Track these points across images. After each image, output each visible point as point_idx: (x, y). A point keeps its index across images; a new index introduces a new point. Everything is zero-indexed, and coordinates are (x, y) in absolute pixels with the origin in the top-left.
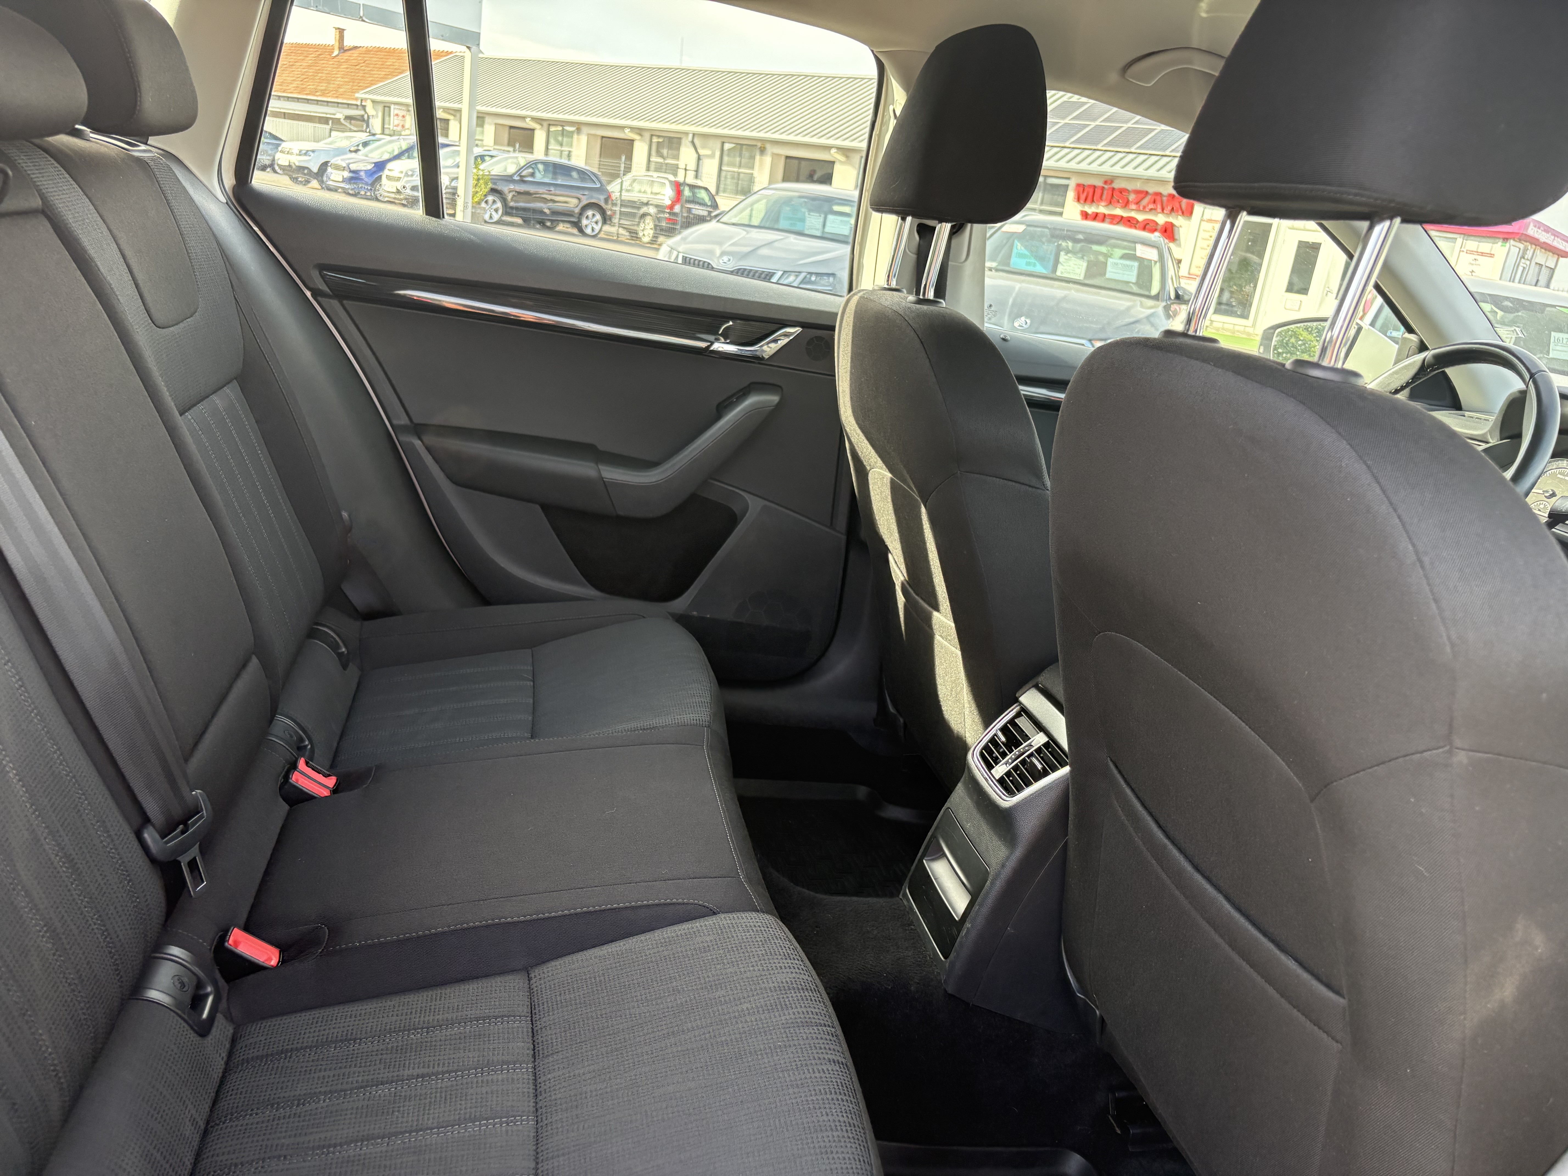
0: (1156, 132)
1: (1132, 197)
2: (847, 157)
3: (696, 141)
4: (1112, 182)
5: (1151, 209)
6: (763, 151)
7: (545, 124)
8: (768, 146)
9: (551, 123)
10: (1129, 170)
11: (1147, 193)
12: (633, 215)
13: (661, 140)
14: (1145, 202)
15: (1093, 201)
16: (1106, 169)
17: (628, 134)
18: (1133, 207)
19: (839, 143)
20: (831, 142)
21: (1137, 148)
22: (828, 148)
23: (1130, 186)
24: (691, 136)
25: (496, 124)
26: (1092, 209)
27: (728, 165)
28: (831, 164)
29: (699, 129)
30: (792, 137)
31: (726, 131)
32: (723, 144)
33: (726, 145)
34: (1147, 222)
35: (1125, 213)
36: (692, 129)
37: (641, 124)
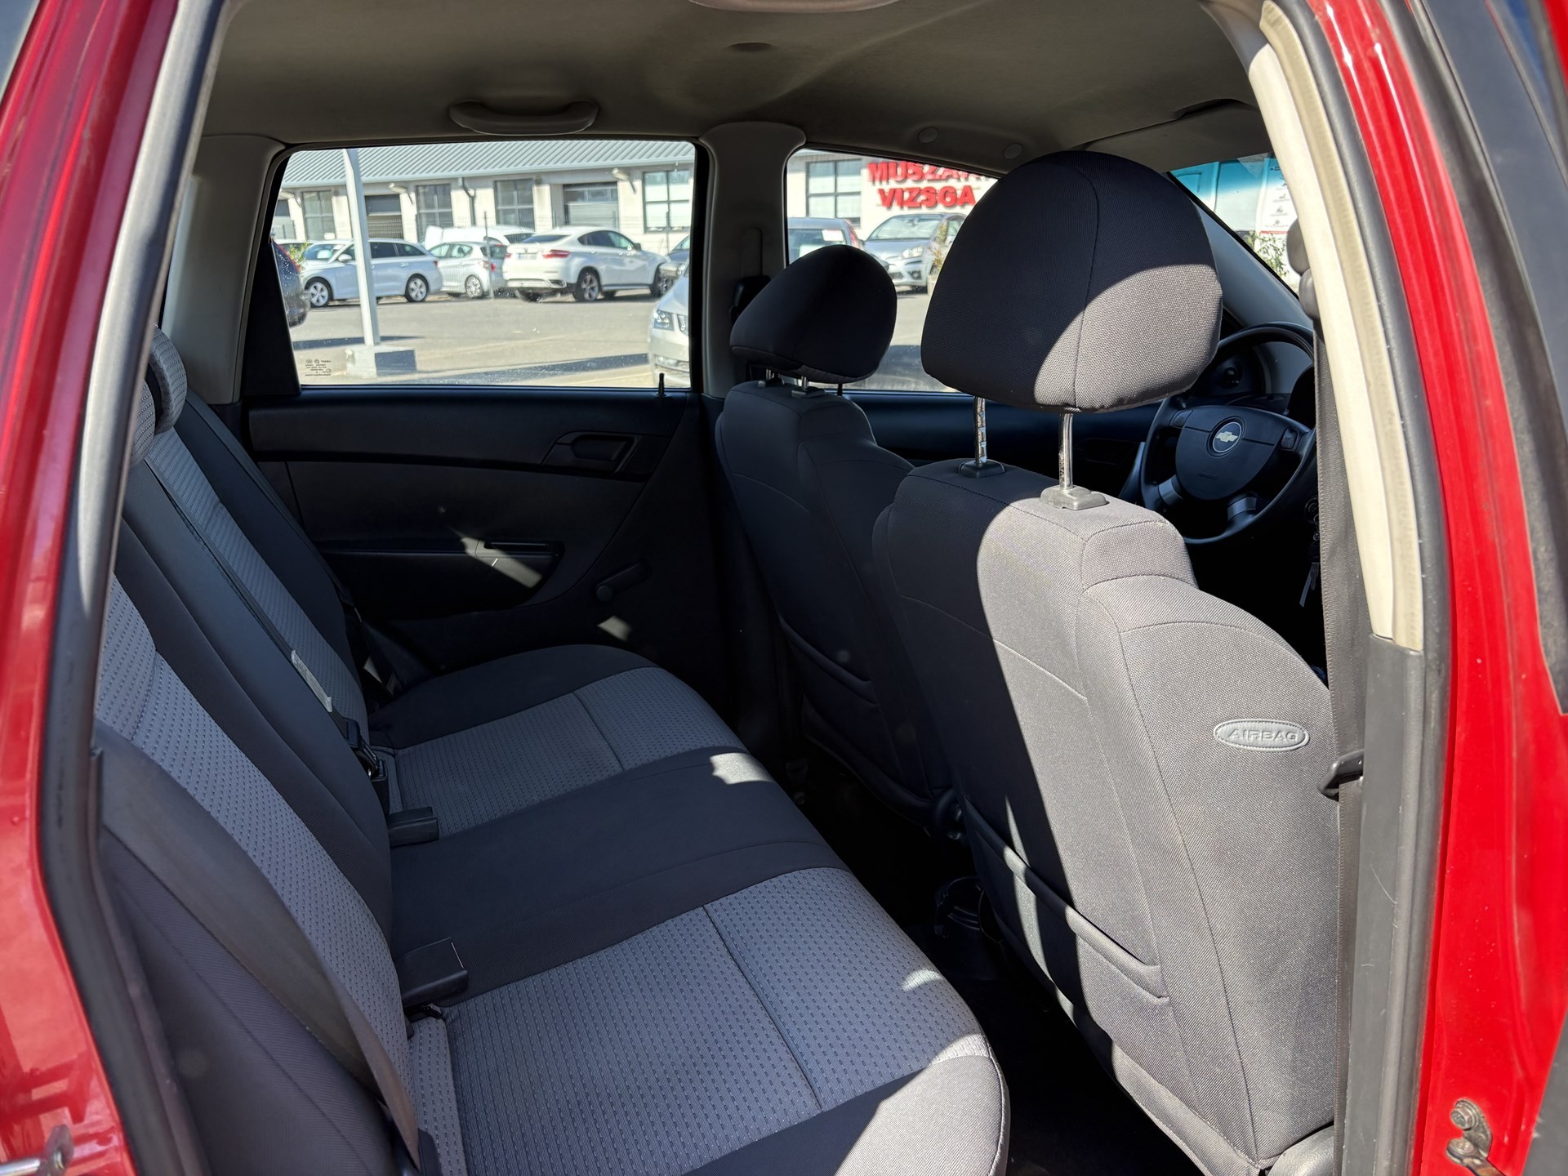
2: (629, 175)
3: (467, 184)
5: (947, 177)
6: (539, 182)
7: (298, 193)
8: (543, 178)
13: (427, 190)
15: (888, 179)
17: (392, 189)
18: (930, 177)
19: (618, 162)
20: (609, 163)
22: (610, 170)
24: (460, 182)
26: (888, 186)
27: (503, 204)
28: (615, 183)
29: (467, 173)
30: (567, 165)
31: (497, 170)
32: (496, 182)
33: (499, 184)
34: (947, 192)
35: (924, 185)
36: (461, 174)
37: (404, 178)
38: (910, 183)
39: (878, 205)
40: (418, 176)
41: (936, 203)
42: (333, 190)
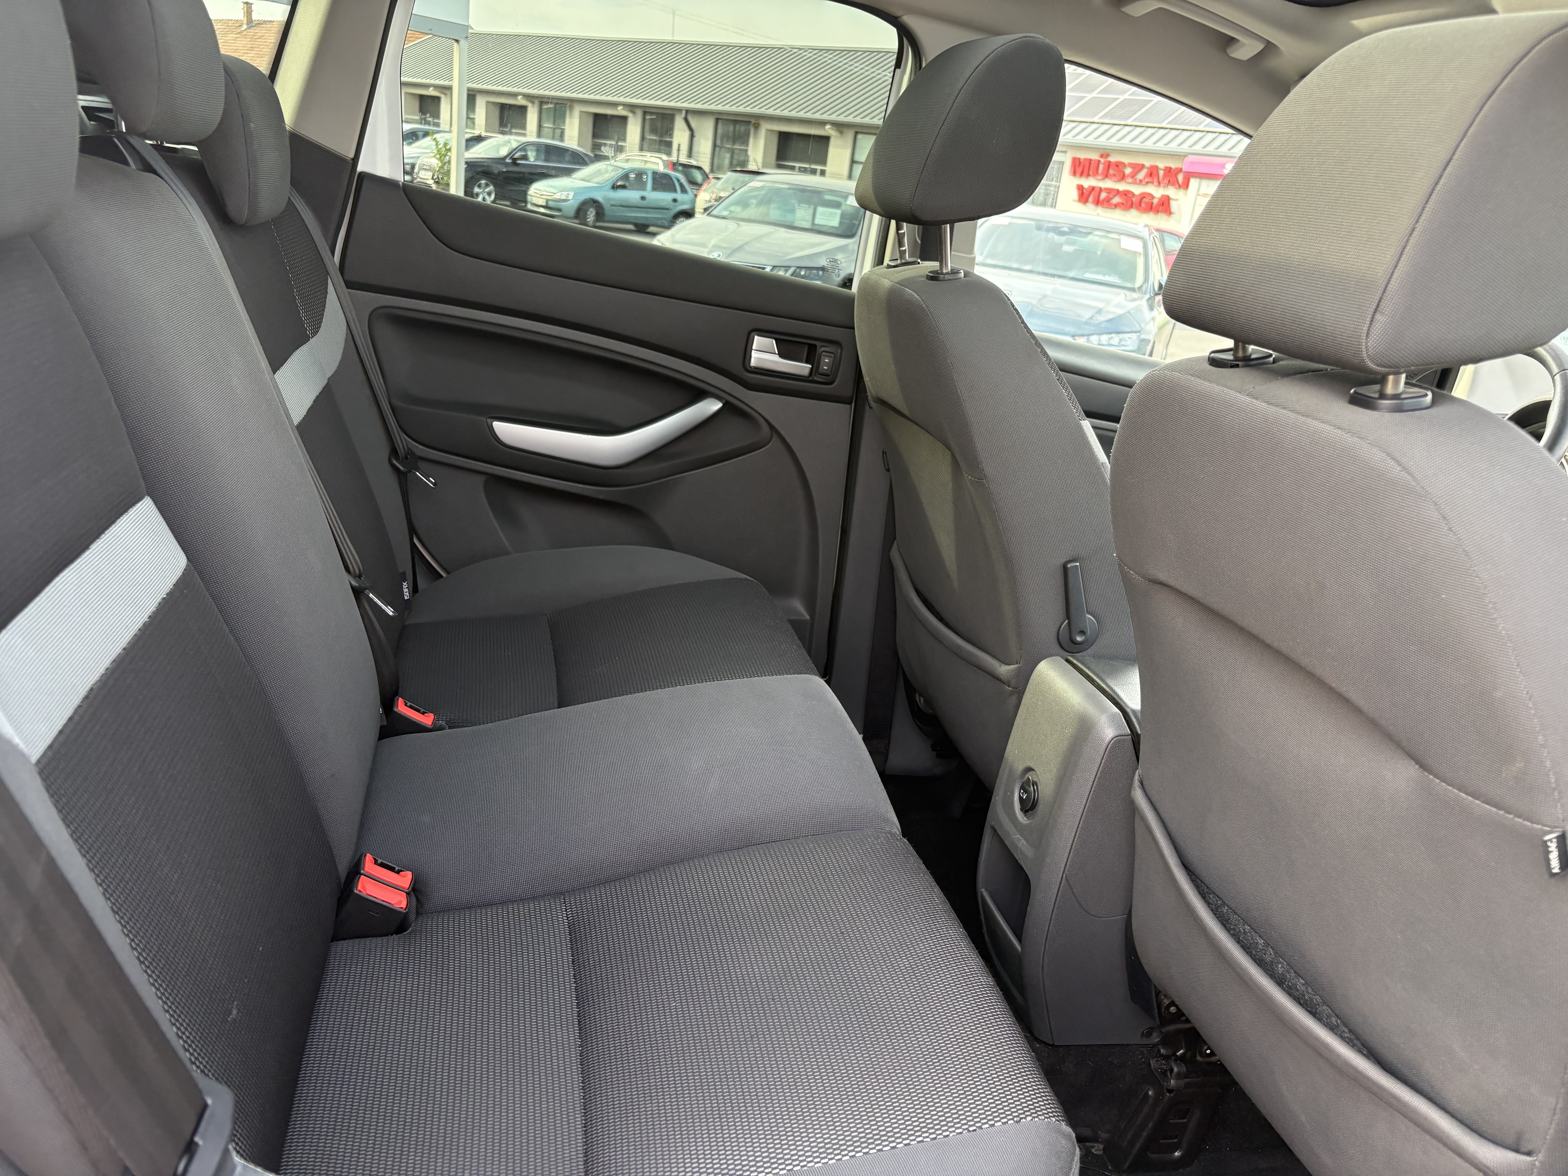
0: (1152, 103)
1: (1128, 171)
2: (841, 133)
3: (690, 118)
4: (1108, 155)
5: (1148, 182)
6: (757, 127)
7: (537, 102)
8: (761, 122)
9: (542, 101)
10: (1126, 143)
11: (1143, 166)
13: (654, 117)
14: (1141, 175)
15: (1088, 175)
16: (1103, 141)
17: (622, 111)
18: (1130, 180)
19: (834, 118)
20: (825, 117)
21: (1133, 121)
22: (822, 123)
23: (1126, 160)
24: (684, 112)
25: (488, 102)
26: (1088, 183)
27: (721, 142)
28: (826, 139)
29: (692, 106)
30: (786, 113)
31: (720, 108)
32: (717, 120)
33: (719, 122)
34: (1144, 196)
35: (1121, 187)
36: (686, 105)
37: (634, 101)
38: (1108, 184)
39: (1074, 201)
40: (646, 102)
41: (1131, 207)
42: (568, 103)
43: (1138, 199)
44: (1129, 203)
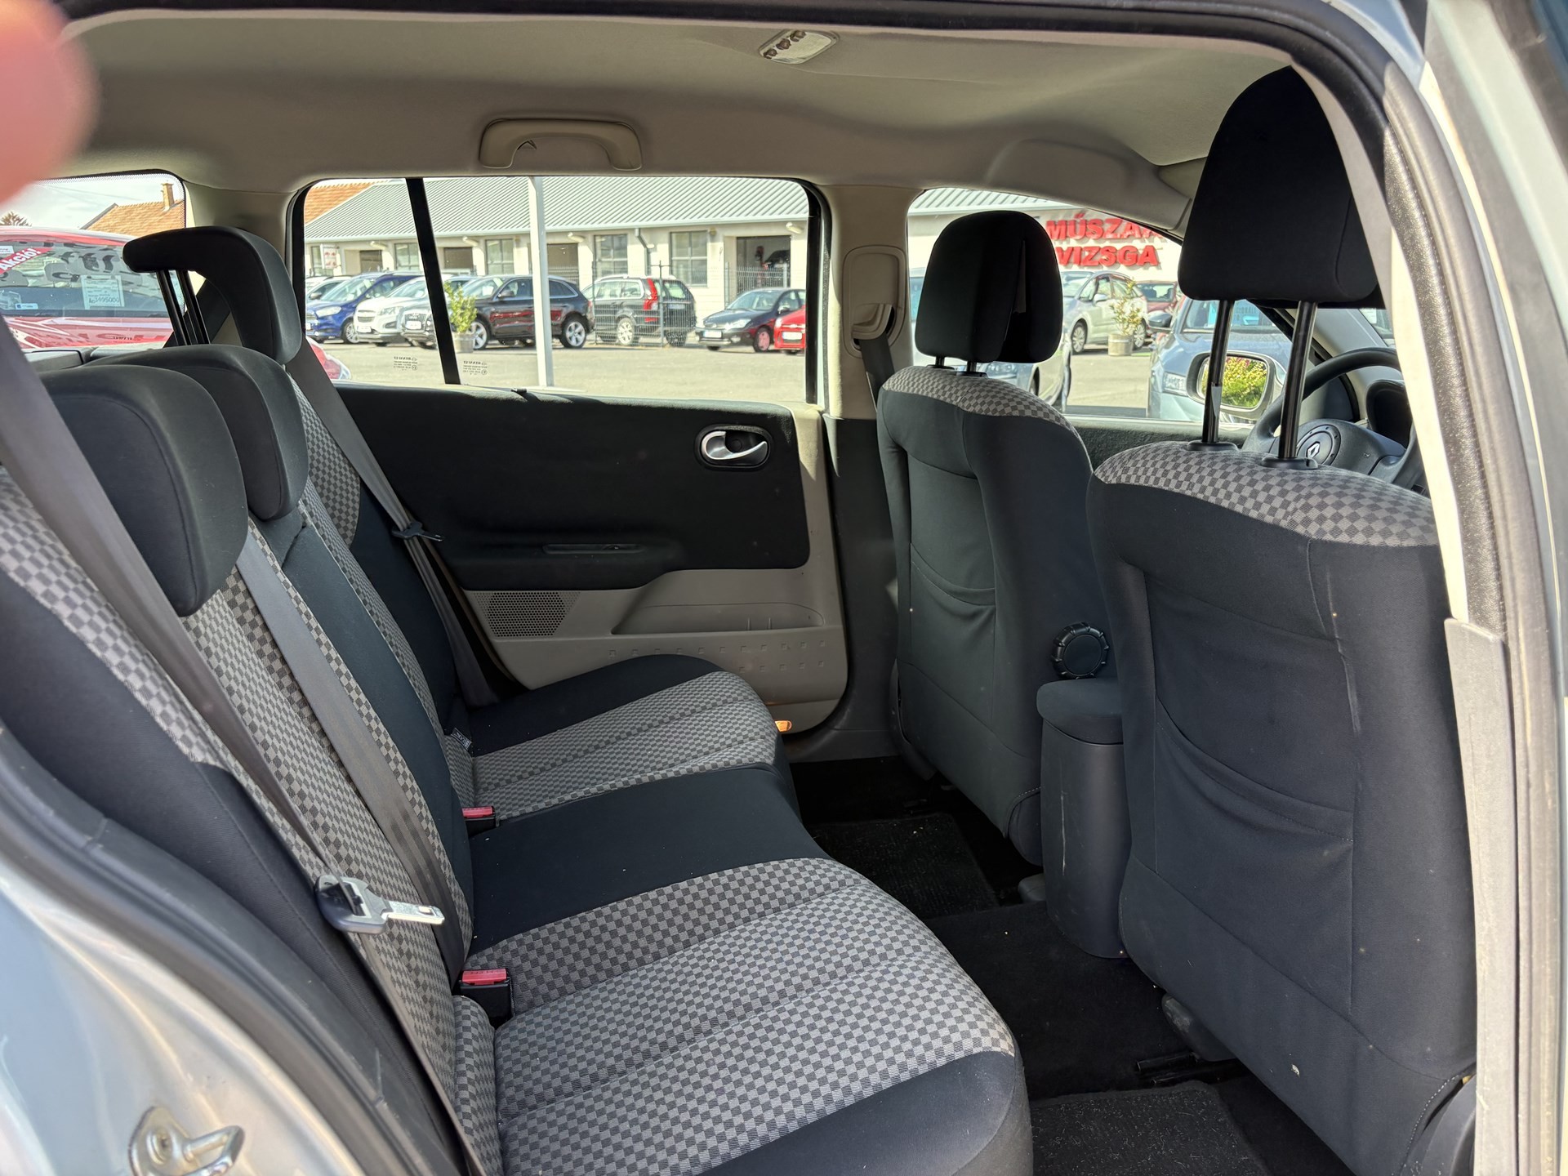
1: (1107, 227)
3: (643, 235)
4: (1082, 215)
5: (1129, 236)
6: (713, 236)
7: (482, 241)
8: (718, 230)
9: (487, 239)
11: (1120, 220)
12: (608, 320)
13: (603, 239)
14: (1121, 230)
15: (1065, 237)
17: (572, 238)
18: (1110, 236)
19: (793, 216)
20: (784, 216)
22: (783, 223)
23: (1104, 217)
24: (637, 231)
26: (1066, 244)
27: (678, 255)
29: (644, 224)
31: (673, 222)
32: (671, 233)
33: (674, 235)
34: (1126, 251)
35: (1103, 244)
36: (638, 224)
37: (583, 227)
38: (1089, 243)
40: (596, 226)
41: (1116, 262)
42: (515, 238)
43: (1122, 254)
44: (1113, 259)
